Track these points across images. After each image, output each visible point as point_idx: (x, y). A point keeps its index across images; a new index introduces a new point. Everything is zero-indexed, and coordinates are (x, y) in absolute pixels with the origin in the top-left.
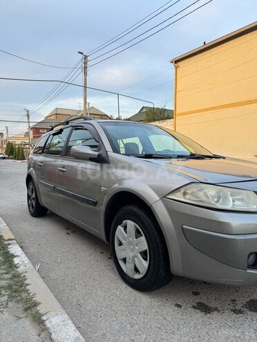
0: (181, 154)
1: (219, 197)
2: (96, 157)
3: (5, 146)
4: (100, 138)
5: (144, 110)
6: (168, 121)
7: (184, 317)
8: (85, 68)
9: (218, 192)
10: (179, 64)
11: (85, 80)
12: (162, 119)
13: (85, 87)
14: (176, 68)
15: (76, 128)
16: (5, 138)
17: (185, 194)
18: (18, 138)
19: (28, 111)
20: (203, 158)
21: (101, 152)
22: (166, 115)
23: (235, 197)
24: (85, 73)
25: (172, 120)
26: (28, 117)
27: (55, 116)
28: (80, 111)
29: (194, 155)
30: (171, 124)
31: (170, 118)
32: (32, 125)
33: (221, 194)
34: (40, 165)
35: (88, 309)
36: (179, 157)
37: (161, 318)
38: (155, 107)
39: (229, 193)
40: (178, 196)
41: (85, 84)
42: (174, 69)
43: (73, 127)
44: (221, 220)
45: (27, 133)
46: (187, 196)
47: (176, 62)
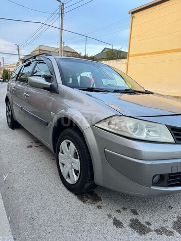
0: (117, 89)
1: (136, 129)
2: (49, 87)
3: (2, 72)
4: (54, 71)
5: (106, 51)
6: (123, 60)
7: (122, 236)
8: (62, 14)
9: (136, 125)
10: (135, 15)
11: (62, 24)
12: (118, 58)
13: (61, 29)
14: (132, 18)
15: (40, 62)
16: (2, 66)
17: (109, 123)
18: (12, 67)
19: (18, 46)
20: (135, 94)
21: (53, 83)
22: (121, 56)
23: (150, 129)
24: (62, 18)
25: (126, 60)
26: (19, 51)
27: (38, 51)
28: (58, 48)
29: (128, 90)
30: (125, 62)
31: (124, 58)
32: (21, 57)
33: (138, 126)
34: (14, 90)
35: (40, 223)
36: (116, 91)
37: (102, 237)
38: (114, 49)
39: (145, 126)
40: (104, 125)
41: (62, 27)
42: (131, 18)
43: (37, 60)
44: (136, 148)
45: (18, 63)
46: (112, 126)
47: (133, 13)
